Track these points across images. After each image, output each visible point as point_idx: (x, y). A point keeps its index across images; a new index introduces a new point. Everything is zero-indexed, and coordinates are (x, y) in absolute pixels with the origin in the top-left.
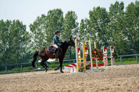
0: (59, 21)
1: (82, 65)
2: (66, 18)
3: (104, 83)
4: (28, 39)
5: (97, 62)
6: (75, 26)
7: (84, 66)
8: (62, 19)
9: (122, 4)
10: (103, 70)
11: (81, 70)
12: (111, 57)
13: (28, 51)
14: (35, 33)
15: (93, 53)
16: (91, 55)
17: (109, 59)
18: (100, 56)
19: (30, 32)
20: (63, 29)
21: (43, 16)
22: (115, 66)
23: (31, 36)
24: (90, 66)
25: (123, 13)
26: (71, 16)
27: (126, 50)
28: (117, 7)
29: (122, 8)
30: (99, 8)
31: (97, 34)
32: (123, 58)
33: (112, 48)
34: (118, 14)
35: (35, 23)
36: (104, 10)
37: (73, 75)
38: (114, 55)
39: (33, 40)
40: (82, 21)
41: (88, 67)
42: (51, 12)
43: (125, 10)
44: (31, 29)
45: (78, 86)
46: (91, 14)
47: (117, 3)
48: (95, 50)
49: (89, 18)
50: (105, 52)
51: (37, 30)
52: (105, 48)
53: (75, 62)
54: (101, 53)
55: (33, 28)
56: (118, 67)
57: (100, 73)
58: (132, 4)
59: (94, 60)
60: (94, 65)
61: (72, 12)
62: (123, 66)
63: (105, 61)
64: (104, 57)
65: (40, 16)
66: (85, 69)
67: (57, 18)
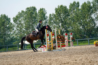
0: (34, 15)
1: (50, 46)
2: (39, 13)
3: (66, 59)
4: (12, 28)
5: (61, 44)
6: (45, 19)
7: (52, 47)
8: (36, 13)
9: (78, 3)
10: (65, 50)
11: (50, 50)
12: (71, 40)
13: (12, 36)
14: (17, 23)
15: (58, 38)
16: (56, 39)
17: (69, 42)
18: (63, 40)
19: (13, 23)
20: (37, 21)
21: (23, 12)
22: (73, 47)
23: (14, 26)
24: (55, 47)
25: (79, 10)
26: (42, 11)
27: (81, 36)
28: (75, 5)
29: (78, 6)
30: (62, 6)
31: (60, 24)
32: (79, 41)
33: (71, 34)
34: (75, 10)
35: (17, 17)
36: (66, 7)
37: (44, 53)
38: (73, 39)
39: (15, 29)
40: (50, 15)
41: (54, 48)
42: (28, 8)
43: (80, 7)
44: (14, 21)
45: (47, 61)
46: (56, 10)
47: (74, 2)
48: (59, 36)
49: (55, 13)
50: (66, 37)
51: (18, 22)
52: (66, 34)
53: (46, 44)
54: (64, 38)
55: (15, 20)
56: (76, 47)
57: (63, 52)
58: (85, 3)
59: (58, 43)
60: (59, 46)
61: (43, 9)
62: (79, 47)
63: (66, 43)
64: (66, 41)
65: (21, 12)
66: (52, 49)
67: (33, 13)
